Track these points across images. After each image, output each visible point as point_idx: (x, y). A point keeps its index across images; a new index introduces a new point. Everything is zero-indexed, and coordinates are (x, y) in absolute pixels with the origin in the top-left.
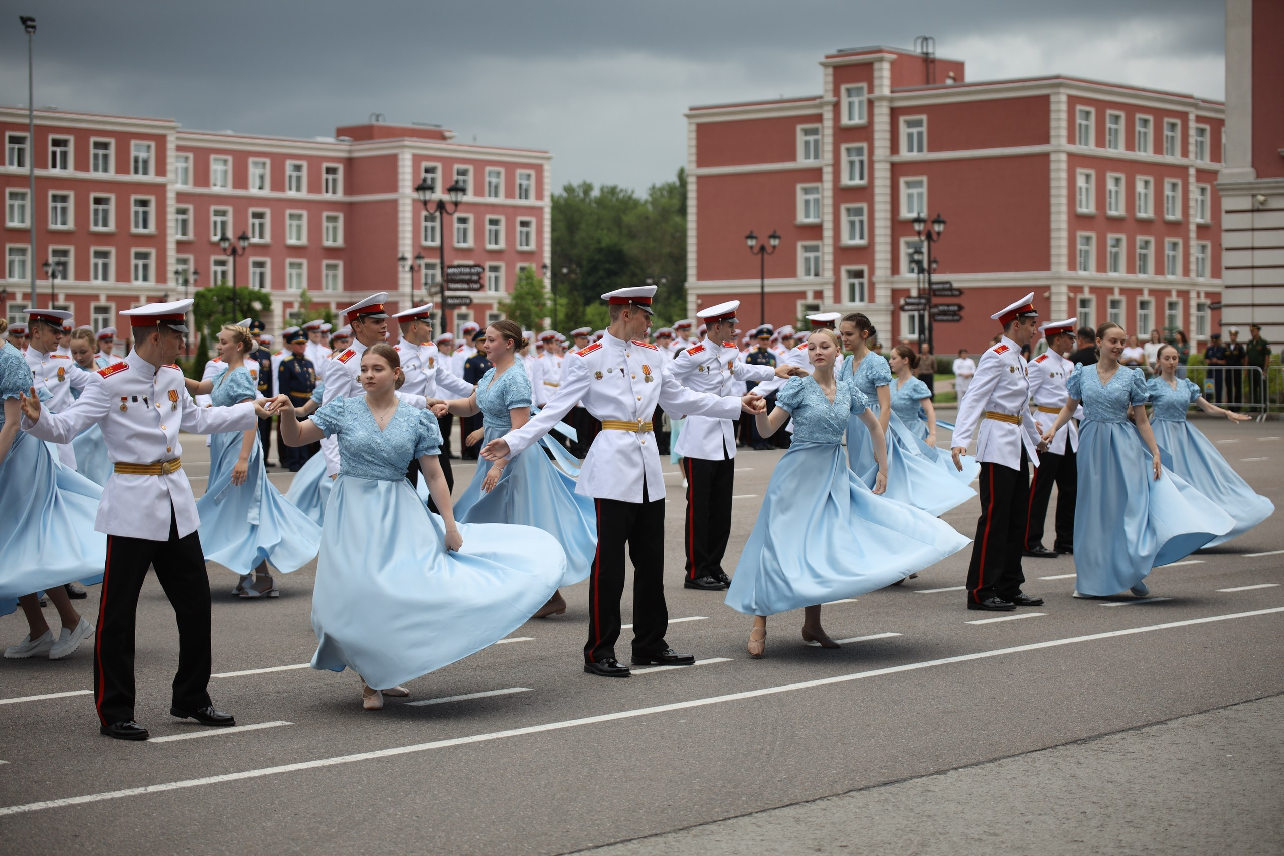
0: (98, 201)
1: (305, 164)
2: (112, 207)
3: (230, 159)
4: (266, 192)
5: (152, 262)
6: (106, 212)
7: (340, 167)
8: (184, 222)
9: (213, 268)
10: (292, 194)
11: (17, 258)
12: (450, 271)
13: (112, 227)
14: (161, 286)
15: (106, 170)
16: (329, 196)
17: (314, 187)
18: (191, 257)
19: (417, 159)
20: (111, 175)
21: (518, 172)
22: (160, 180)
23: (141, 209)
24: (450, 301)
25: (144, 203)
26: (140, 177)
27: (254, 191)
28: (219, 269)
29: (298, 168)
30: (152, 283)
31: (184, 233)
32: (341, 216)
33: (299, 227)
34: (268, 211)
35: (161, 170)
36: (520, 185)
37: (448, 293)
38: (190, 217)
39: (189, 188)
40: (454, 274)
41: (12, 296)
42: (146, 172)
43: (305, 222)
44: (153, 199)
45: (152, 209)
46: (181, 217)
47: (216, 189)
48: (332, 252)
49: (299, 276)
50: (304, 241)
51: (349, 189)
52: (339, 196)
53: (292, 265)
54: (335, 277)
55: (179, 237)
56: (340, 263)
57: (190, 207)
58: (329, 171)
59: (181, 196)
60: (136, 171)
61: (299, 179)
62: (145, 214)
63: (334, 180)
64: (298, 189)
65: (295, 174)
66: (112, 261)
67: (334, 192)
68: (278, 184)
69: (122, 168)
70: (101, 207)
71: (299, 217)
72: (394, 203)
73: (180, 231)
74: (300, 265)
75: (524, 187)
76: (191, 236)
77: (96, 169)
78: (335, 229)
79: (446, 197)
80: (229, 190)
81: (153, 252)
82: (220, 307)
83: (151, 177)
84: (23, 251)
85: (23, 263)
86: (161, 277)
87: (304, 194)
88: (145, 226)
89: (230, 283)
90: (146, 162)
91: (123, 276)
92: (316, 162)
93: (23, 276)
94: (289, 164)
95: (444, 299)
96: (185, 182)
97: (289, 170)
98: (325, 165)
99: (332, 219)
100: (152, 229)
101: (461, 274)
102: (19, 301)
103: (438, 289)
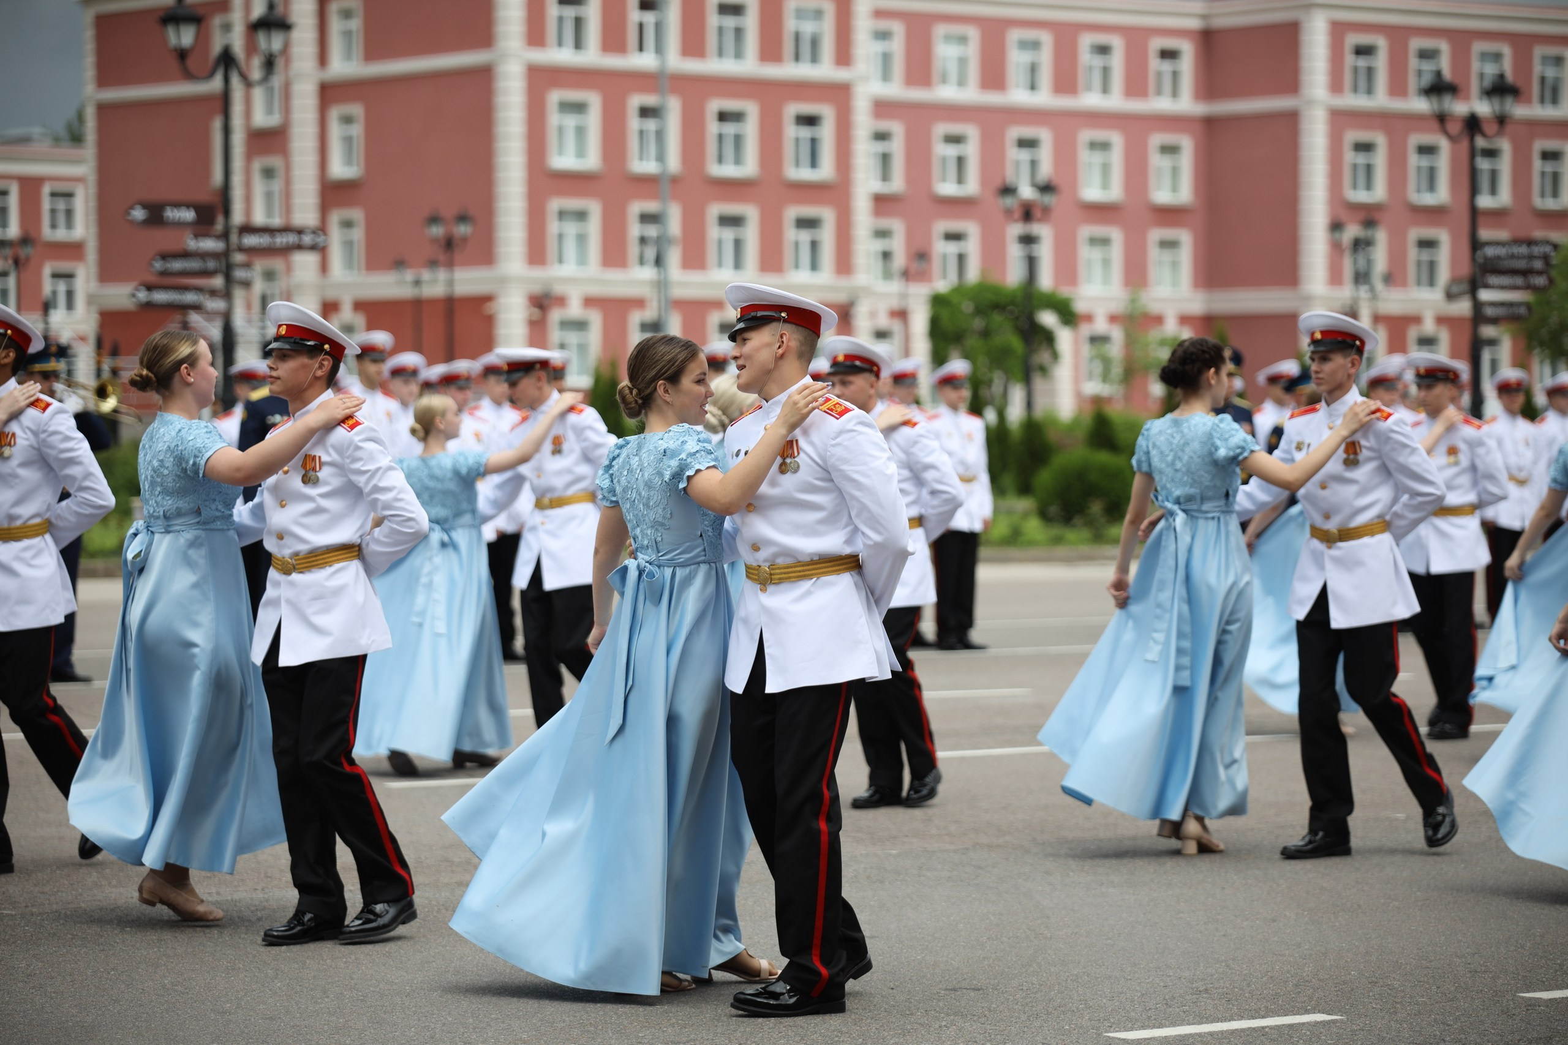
0: (723, 117)
1: (1117, 43)
2: (751, 129)
3: (973, 33)
4: (1044, 98)
5: (827, 236)
6: (738, 140)
7: (1187, 49)
8: (885, 159)
9: (942, 248)
10: (1092, 100)
11: (571, 228)
12: (1490, 251)
13: (749, 167)
14: (844, 282)
15: (739, 55)
16: (1162, 104)
17: (1136, 86)
18: (897, 226)
19: (1338, 30)
20: (749, 66)
21: (1539, 51)
22: (840, 75)
23: (805, 132)
24: (1489, 312)
25: (810, 121)
26: (804, 71)
27: (1018, 95)
28: (952, 248)
29: (1103, 50)
30: (826, 276)
31: (885, 176)
32: (1187, 144)
33: (1106, 168)
34: (1045, 135)
35: (844, 56)
36: (1543, 79)
37: (1485, 295)
38: (897, 147)
39: (895, 90)
40: (1499, 258)
41: (561, 301)
42: (815, 59)
43: (1116, 157)
44: (827, 112)
45: (827, 132)
46: (880, 147)
47: (947, 92)
48: (1169, 215)
49: (1106, 262)
50: (1115, 193)
51: (1208, 88)
52: (1186, 103)
53: (1094, 241)
54: (1175, 265)
55: (877, 186)
56: (1185, 237)
57: (897, 128)
58: (1168, 54)
59: (882, 108)
60: (797, 58)
61: (1106, 71)
62: (814, 142)
63: (1175, 75)
64: (1105, 89)
65: (1098, 61)
66: (751, 234)
67: (1175, 93)
68: (1065, 82)
69: (770, 51)
70: (730, 129)
71: (1105, 146)
72: (1291, 120)
73: (879, 174)
74: (1105, 242)
75: (1549, 83)
76: (897, 184)
77: (721, 53)
78: (1175, 171)
79: (1483, 108)
80: (971, 94)
81: (828, 215)
82: (978, 323)
83: (825, 70)
84: (581, 216)
85: (582, 239)
86: (844, 264)
87: (1116, 101)
88: (814, 163)
89: (973, 274)
90: (815, 43)
91: (771, 261)
92: (1136, 38)
93: (582, 261)
94: (1087, 41)
95: (1478, 306)
96: (886, 76)
97: (1086, 58)
98: (1158, 43)
99: (1170, 150)
100: (826, 171)
101: (1513, 257)
102: (575, 309)
103: (1465, 287)
